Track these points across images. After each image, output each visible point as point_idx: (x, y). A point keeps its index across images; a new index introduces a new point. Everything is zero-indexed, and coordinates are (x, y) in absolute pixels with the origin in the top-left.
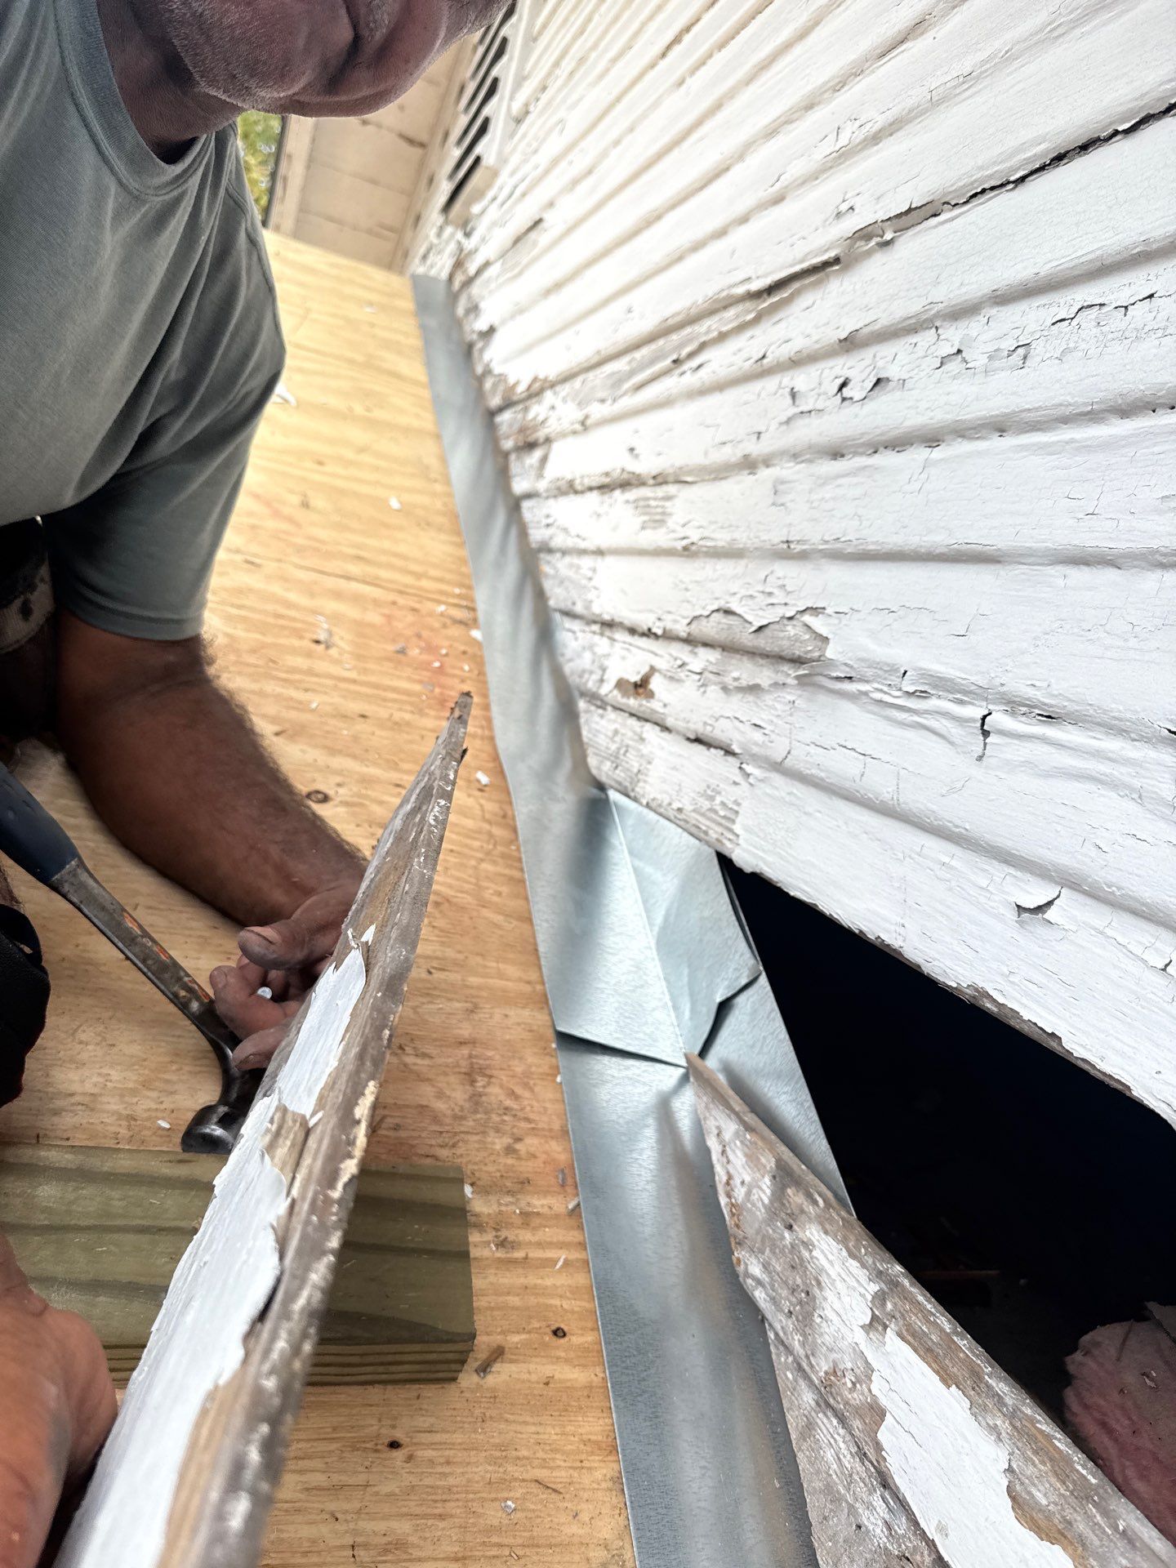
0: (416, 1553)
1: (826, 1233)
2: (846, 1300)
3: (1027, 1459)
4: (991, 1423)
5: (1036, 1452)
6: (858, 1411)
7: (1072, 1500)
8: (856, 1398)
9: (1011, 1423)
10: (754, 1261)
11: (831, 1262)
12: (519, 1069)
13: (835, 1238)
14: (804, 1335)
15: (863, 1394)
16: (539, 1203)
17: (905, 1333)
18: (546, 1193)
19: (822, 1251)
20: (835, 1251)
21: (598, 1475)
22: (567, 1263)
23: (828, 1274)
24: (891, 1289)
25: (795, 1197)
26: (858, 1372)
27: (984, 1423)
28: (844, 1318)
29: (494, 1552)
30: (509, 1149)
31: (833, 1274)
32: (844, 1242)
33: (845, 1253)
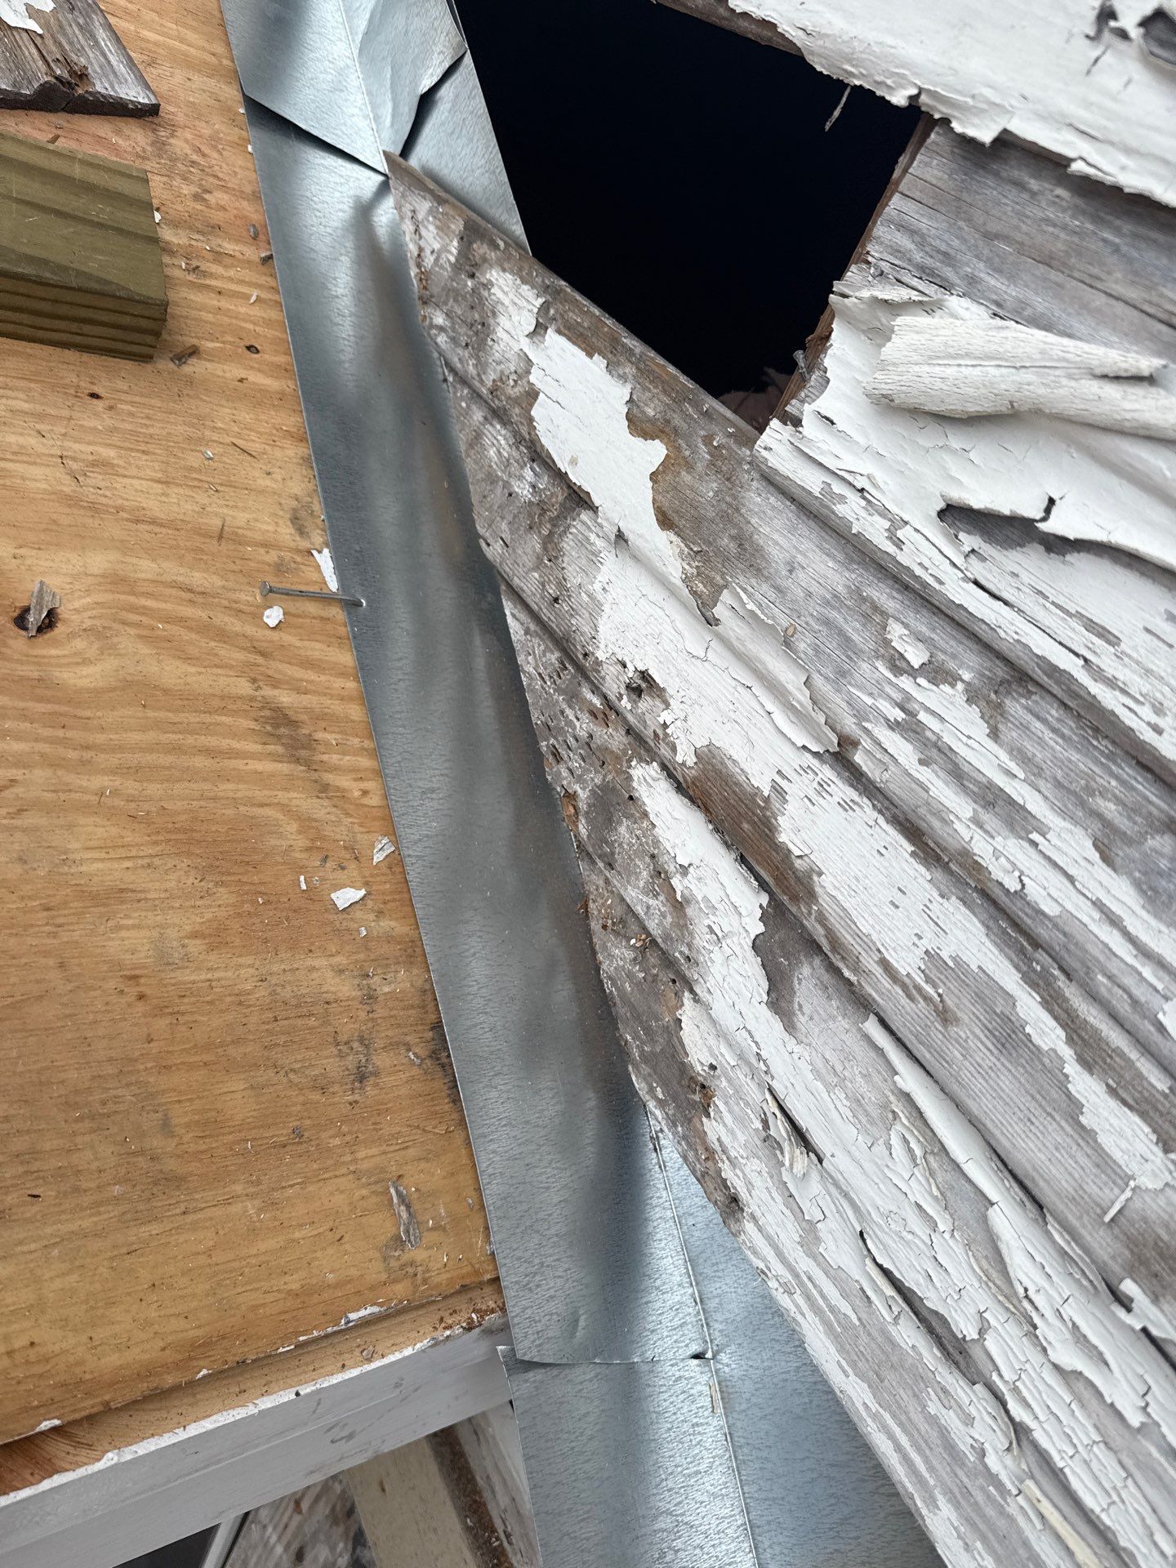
1: (504, 270)
2: (515, 318)
4: (621, 373)
5: (651, 382)
6: (516, 401)
8: (515, 392)
11: (506, 293)
12: (206, 132)
13: (511, 272)
14: (478, 358)
15: (523, 386)
16: (229, 247)
17: (562, 328)
18: (237, 241)
19: (500, 287)
20: (510, 283)
21: (290, 453)
22: (258, 299)
23: (503, 304)
24: (555, 298)
25: (480, 249)
26: (519, 371)
28: (513, 333)
30: (197, 197)
31: (507, 302)
32: (518, 273)
33: (519, 282)
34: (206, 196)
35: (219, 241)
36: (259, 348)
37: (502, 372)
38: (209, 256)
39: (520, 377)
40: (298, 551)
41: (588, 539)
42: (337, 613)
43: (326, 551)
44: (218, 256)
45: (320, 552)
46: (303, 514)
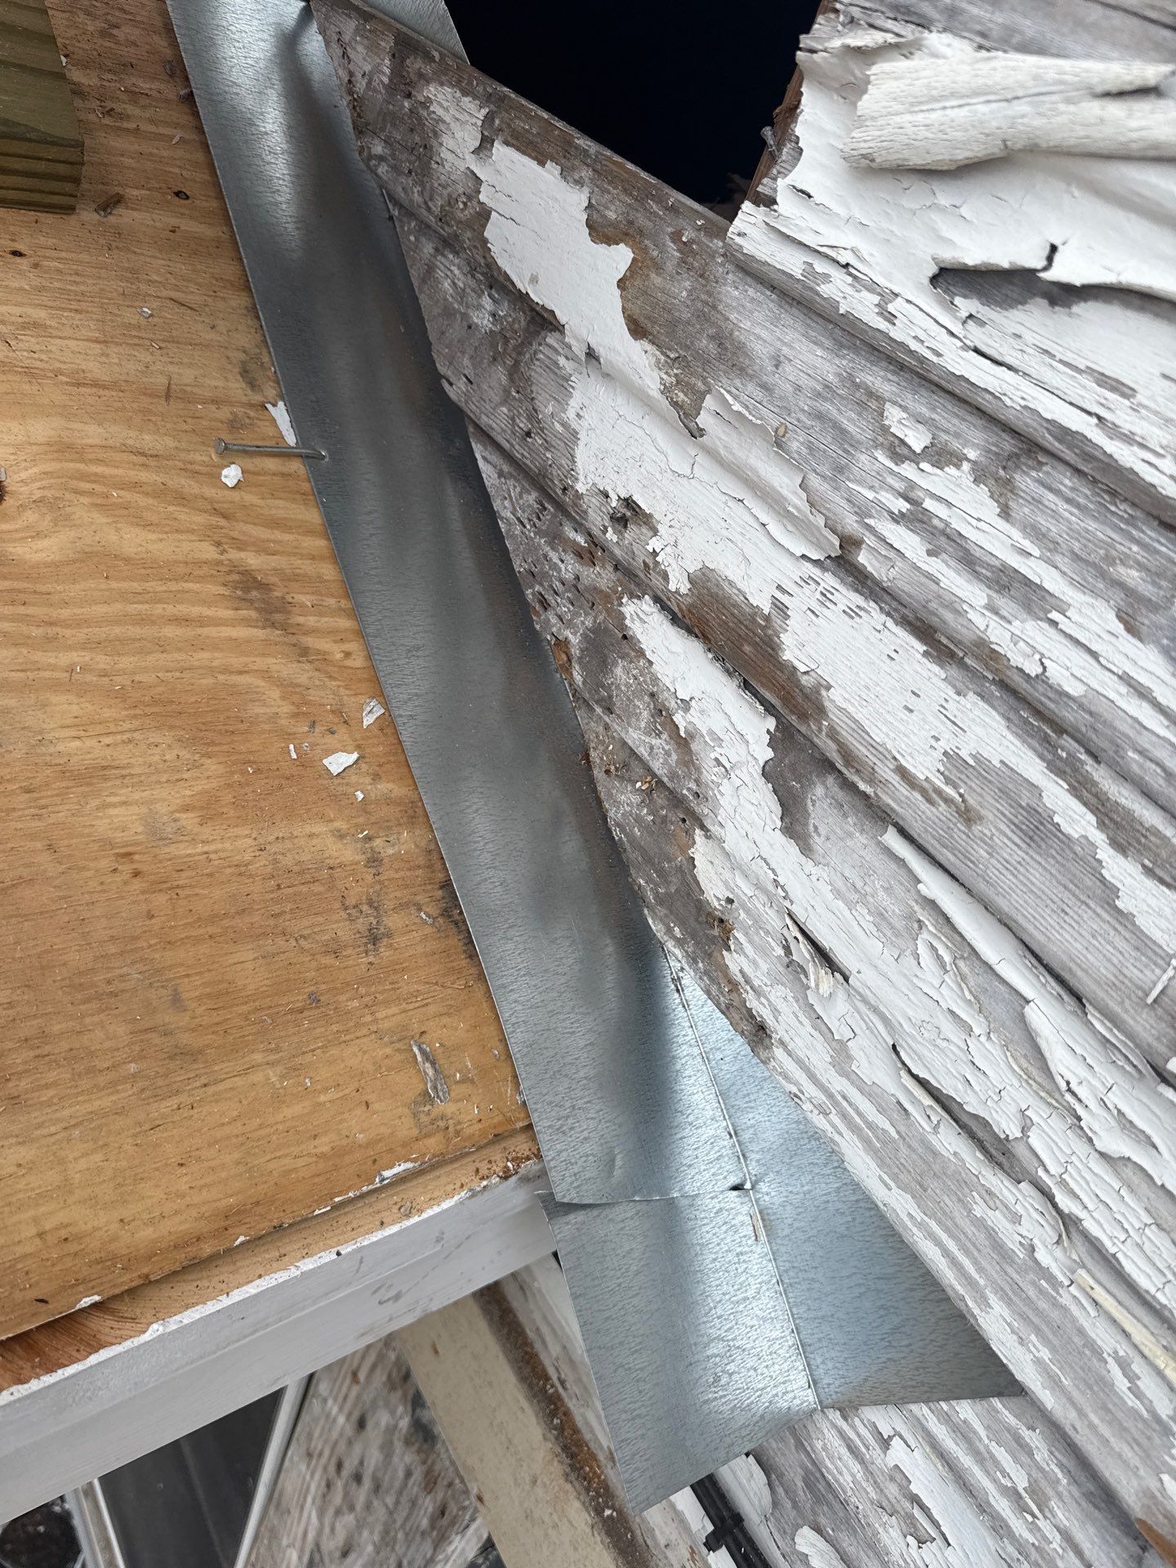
0: (55, 333)
1: (442, 84)
2: (458, 135)
3: (604, 191)
4: (577, 177)
5: (610, 183)
6: (468, 225)
7: (637, 205)
8: (467, 214)
9: (594, 170)
10: (376, 141)
11: (446, 109)
13: (452, 86)
14: (423, 185)
15: (473, 208)
16: (144, 85)
17: (509, 139)
18: (152, 78)
19: (439, 102)
20: (449, 97)
21: (233, 303)
22: (181, 140)
23: (444, 122)
24: (499, 107)
25: (414, 64)
26: (468, 191)
27: (571, 180)
28: (458, 152)
29: (136, 341)
30: (104, 34)
31: (448, 119)
32: (457, 84)
33: (458, 94)
34: (115, 32)
35: (134, 80)
36: (188, 193)
37: (450, 196)
38: (124, 97)
39: (470, 198)
40: (251, 406)
41: (556, 363)
42: (296, 466)
43: (281, 404)
44: (134, 95)
45: (274, 405)
46: (252, 366)
